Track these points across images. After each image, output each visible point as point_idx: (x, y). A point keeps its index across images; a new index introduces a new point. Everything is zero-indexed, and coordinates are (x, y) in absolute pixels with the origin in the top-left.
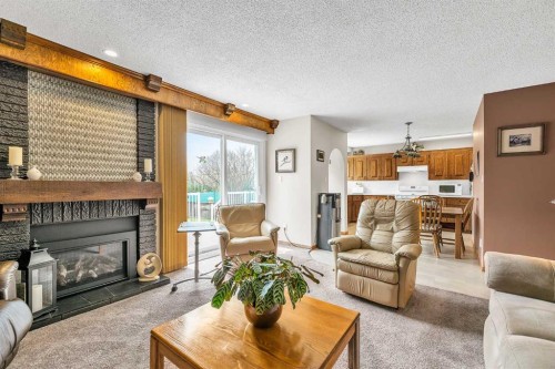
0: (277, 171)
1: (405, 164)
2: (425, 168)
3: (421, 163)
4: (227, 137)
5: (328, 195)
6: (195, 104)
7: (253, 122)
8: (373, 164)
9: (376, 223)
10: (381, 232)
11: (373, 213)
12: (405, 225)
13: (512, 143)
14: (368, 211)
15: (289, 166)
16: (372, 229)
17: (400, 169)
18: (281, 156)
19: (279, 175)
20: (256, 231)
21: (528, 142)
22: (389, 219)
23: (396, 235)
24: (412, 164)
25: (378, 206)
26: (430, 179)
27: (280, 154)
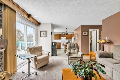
0: (40, 37)
1: (62, 36)
2: (65, 37)
3: (65, 36)
4: (27, 25)
5: (55, 43)
6: (20, 11)
7: (35, 22)
8: (56, 36)
9: (71, 48)
10: (72, 50)
11: (70, 46)
12: (77, 48)
13: (84, 34)
14: (69, 46)
15: (45, 35)
16: (70, 50)
17: (61, 37)
18: (42, 33)
19: (41, 38)
20: (41, 54)
21: (86, 34)
22: (74, 47)
23: (75, 50)
24: (63, 36)
25: (71, 45)
26: (66, 39)
27: (41, 32)
